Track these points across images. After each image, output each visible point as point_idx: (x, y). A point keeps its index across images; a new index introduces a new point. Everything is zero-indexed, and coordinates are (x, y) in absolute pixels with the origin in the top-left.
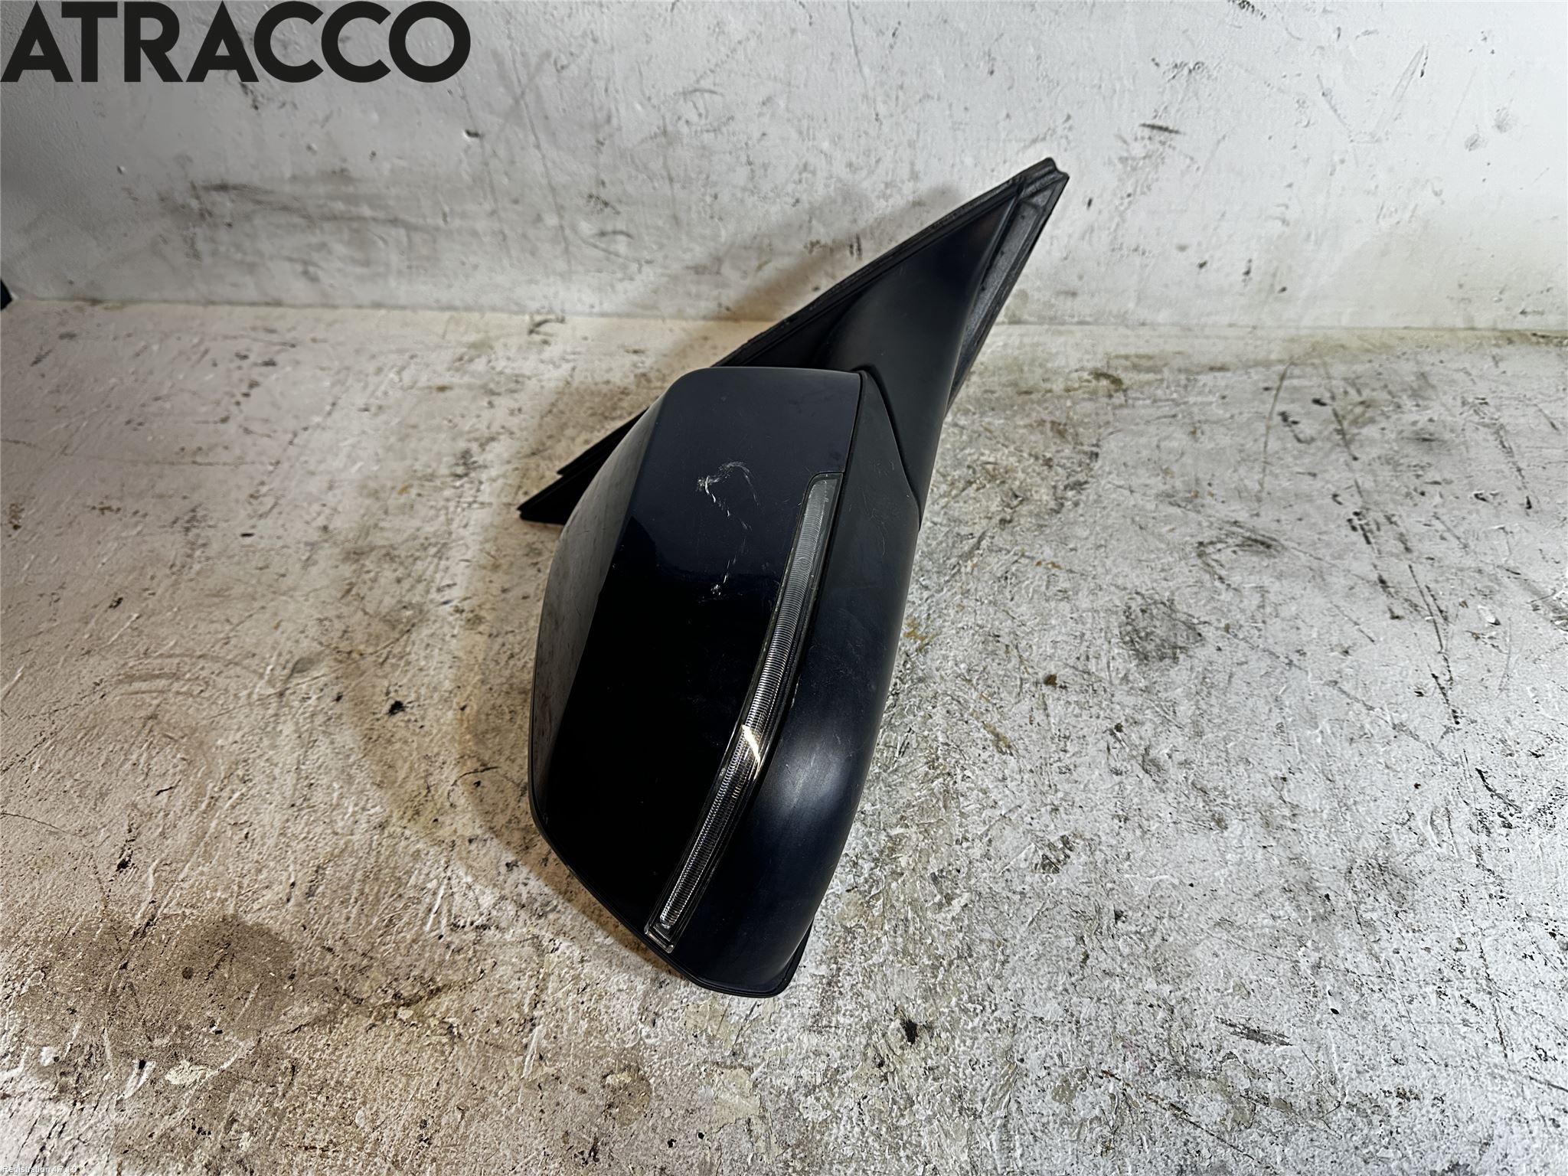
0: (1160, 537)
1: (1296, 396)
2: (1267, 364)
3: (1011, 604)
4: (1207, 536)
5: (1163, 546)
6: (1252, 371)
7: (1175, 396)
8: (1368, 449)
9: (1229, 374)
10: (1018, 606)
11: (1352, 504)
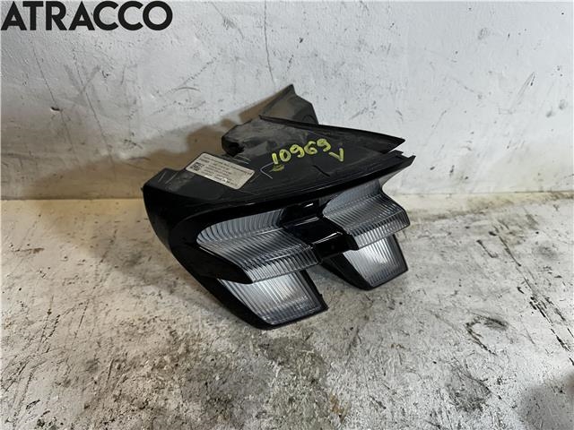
0: (447, 322)
1: (481, 231)
2: (463, 214)
3: (385, 378)
4: (469, 319)
5: (450, 328)
6: (457, 217)
7: (427, 233)
8: (522, 259)
9: (447, 220)
10: (389, 379)
11: (529, 294)
